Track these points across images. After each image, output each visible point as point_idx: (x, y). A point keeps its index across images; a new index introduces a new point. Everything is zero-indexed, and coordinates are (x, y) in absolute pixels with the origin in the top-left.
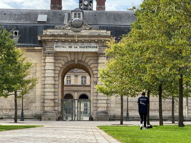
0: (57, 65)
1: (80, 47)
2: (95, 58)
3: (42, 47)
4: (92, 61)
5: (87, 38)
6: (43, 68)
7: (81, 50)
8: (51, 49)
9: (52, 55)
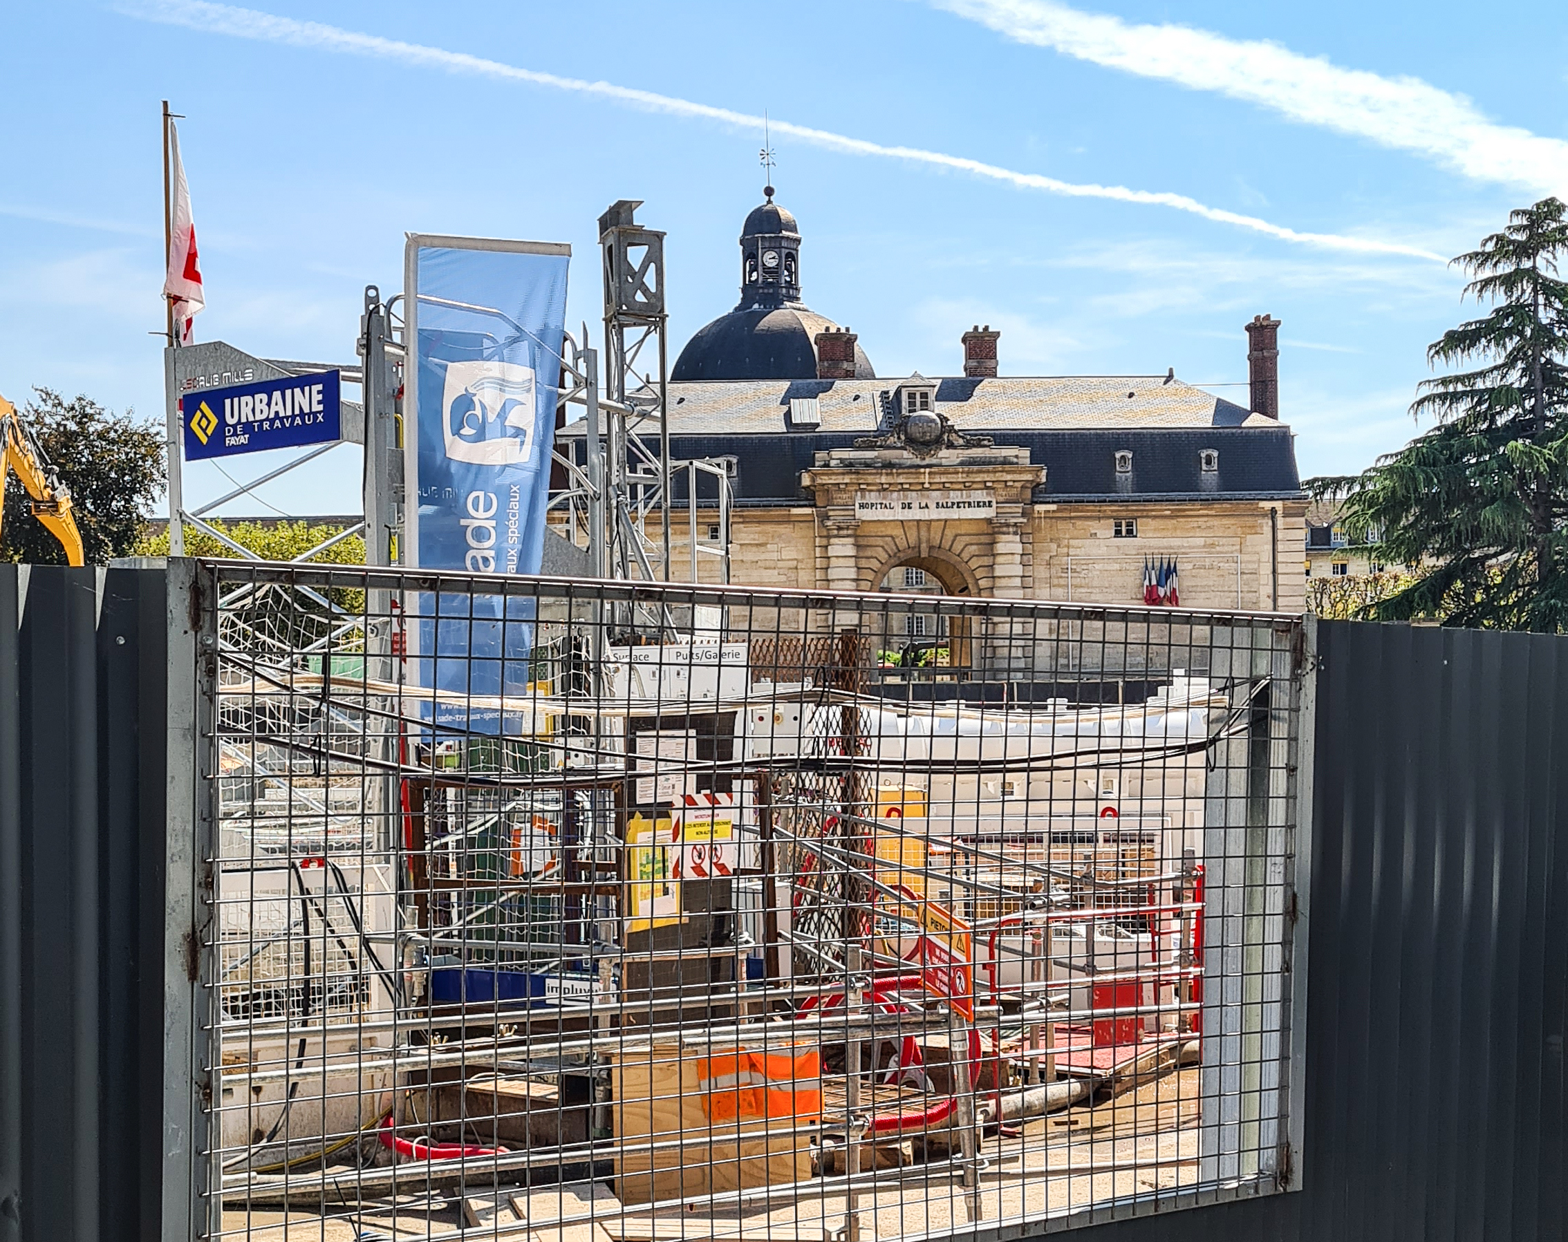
0: (863, 563)
1: (938, 504)
2: (984, 539)
3: (815, 506)
4: (973, 549)
5: (960, 475)
6: (819, 574)
7: (939, 514)
8: (846, 513)
9: (850, 532)
